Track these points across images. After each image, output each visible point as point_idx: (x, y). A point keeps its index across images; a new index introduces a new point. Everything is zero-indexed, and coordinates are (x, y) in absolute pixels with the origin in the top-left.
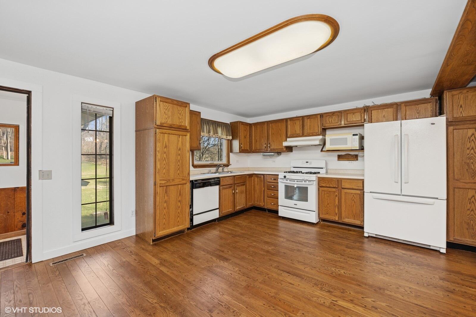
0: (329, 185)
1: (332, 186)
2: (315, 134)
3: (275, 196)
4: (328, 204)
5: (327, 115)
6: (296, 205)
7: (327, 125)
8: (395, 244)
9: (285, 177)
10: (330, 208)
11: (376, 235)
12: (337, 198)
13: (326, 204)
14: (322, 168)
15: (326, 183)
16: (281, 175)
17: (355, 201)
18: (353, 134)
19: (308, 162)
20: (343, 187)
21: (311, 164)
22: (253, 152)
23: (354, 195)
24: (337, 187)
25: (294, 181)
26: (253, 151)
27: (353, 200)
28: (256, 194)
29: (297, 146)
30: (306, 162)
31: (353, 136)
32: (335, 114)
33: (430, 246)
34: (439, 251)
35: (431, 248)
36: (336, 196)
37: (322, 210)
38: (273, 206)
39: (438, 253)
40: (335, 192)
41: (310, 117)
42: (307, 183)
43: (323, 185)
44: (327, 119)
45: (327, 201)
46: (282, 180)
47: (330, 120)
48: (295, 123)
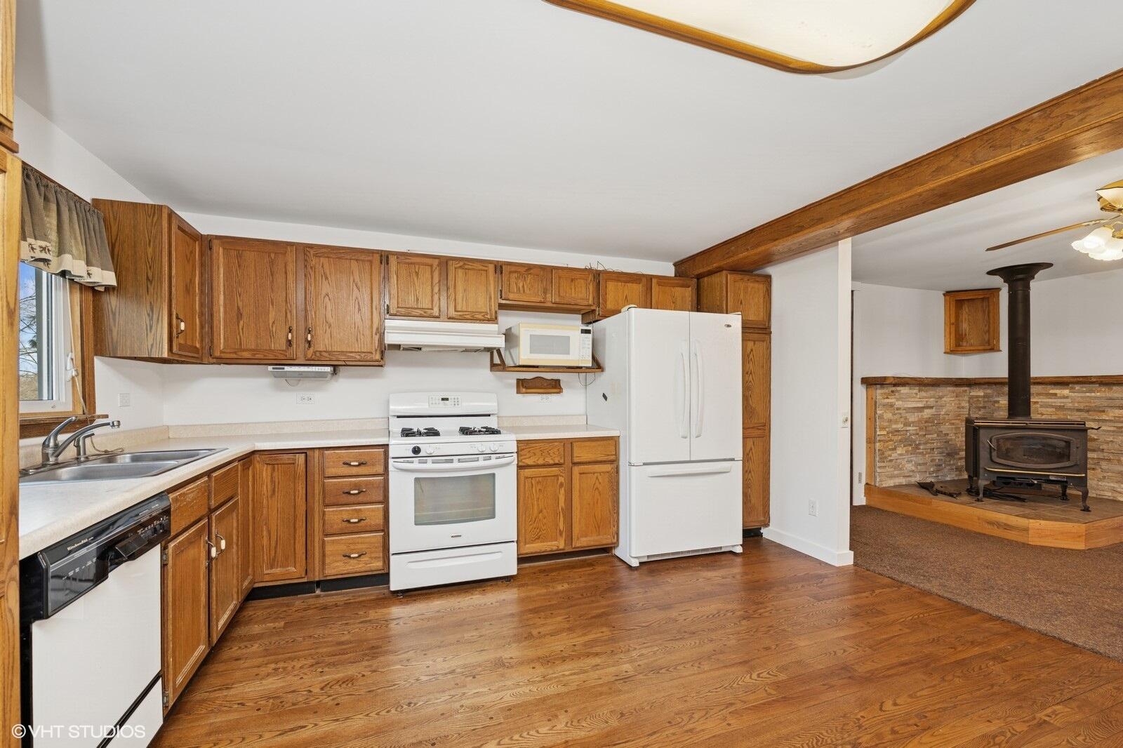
0: (544, 460)
1: (551, 462)
2: (480, 316)
3: (362, 523)
4: (541, 511)
5: (513, 269)
6: (460, 536)
7: (511, 296)
8: (671, 564)
9: (416, 451)
10: (545, 521)
11: (648, 556)
12: (562, 491)
13: (536, 511)
14: (489, 415)
15: (535, 454)
16: (400, 447)
17: (600, 489)
18: (582, 330)
19: (447, 399)
20: (576, 460)
21: (457, 403)
22: (221, 361)
23: (600, 477)
24: (562, 461)
25: (451, 461)
26: (217, 354)
27: (597, 488)
28: (265, 533)
29: (420, 349)
30: (443, 399)
31: (582, 333)
32: (532, 271)
33: (721, 548)
34: (731, 552)
35: (723, 550)
36: (561, 485)
37: (525, 530)
38: (355, 561)
39: (731, 557)
40: (557, 476)
41: (465, 264)
42: (494, 461)
43: (530, 462)
44: (513, 280)
45: (538, 505)
46: (408, 462)
47: (521, 285)
48: (417, 274)
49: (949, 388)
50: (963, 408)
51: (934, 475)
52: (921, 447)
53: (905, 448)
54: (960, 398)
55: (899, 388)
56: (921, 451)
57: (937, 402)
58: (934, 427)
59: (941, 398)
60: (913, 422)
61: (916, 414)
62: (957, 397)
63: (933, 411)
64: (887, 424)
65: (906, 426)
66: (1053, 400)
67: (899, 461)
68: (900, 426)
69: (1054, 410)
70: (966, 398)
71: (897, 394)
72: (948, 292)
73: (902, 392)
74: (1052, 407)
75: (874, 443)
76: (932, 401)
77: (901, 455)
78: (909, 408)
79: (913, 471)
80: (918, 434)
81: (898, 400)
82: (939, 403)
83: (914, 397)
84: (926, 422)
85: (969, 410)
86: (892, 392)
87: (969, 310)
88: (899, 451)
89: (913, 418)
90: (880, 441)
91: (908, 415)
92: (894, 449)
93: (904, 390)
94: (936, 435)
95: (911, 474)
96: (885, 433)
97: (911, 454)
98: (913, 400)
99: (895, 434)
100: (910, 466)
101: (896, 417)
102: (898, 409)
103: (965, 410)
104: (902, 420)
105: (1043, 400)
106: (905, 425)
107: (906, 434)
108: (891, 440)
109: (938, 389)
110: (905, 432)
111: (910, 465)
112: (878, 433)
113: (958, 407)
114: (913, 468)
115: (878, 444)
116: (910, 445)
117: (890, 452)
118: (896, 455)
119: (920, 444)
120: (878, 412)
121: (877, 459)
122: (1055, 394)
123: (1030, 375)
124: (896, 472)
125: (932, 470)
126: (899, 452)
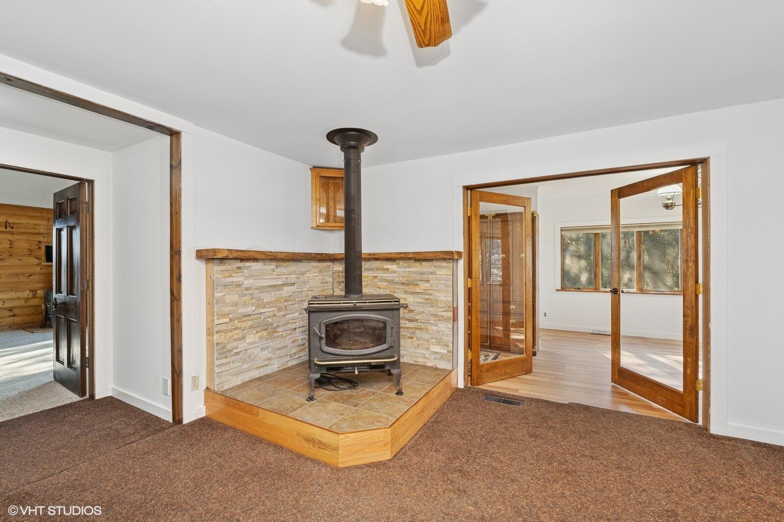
49: (312, 264)
50: (327, 282)
51: (296, 356)
52: (280, 329)
53: (258, 335)
54: (324, 274)
55: (248, 264)
56: (280, 333)
57: (299, 278)
58: (296, 306)
59: (302, 274)
60: (268, 303)
61: (273, 293)
62: (320, 272)
63: (294, 288)
64: (231, 308)
65: (260, 308)
66: (387, 275)
67: (249, 351)
68: (250, 309)
69: (387, 283)
70: (330, 273)
71: (245, 271)
72: (314, 167)
73: (253, 268)
74: (386, 280)
75: (213, 335)
76: (292, 278)
77: (252, 343)
78: (264, 287)
79: (269, 359)
80: (275, 315)
81: (247, 278)
82: (301, 279)
83: (270, 274)
84: (286, 301)
85: (333, 285)
86: (239, 268)
87: (334, 190)
88: (250, 339)
89: (268, 298)
90: (218, 332)
91: (262, 296)
92: (243, 338)
93: (254, 266)
94: (297, 314)
95: (267, 363)
96: (227, 320)
97: (267, 339)
98: (268, 277)
99: (243, 319)
100: (266, 354)
101: (244, 299)
102: (247, 289)
103: (329, 285)
104: (254, 301)
105: (381, 275)
106: (258, 307)
107: (261, 318)
108: (236, 329)
109: (300, 265)
110: (259, 316)
111: (266, 352)
112: (216, 322)
113: (322, 283)
114: (270, 355)
115: (215, 336)
116: (266, 330)
117: (235, 344)
118: (245, 345)
119: (278, 326)
120: (217, 295)
121: (215, 356)
122: (387, 269)
123: (361, 251)
124: (245, 366)
125: (293, 351)
126: (248, 341)
